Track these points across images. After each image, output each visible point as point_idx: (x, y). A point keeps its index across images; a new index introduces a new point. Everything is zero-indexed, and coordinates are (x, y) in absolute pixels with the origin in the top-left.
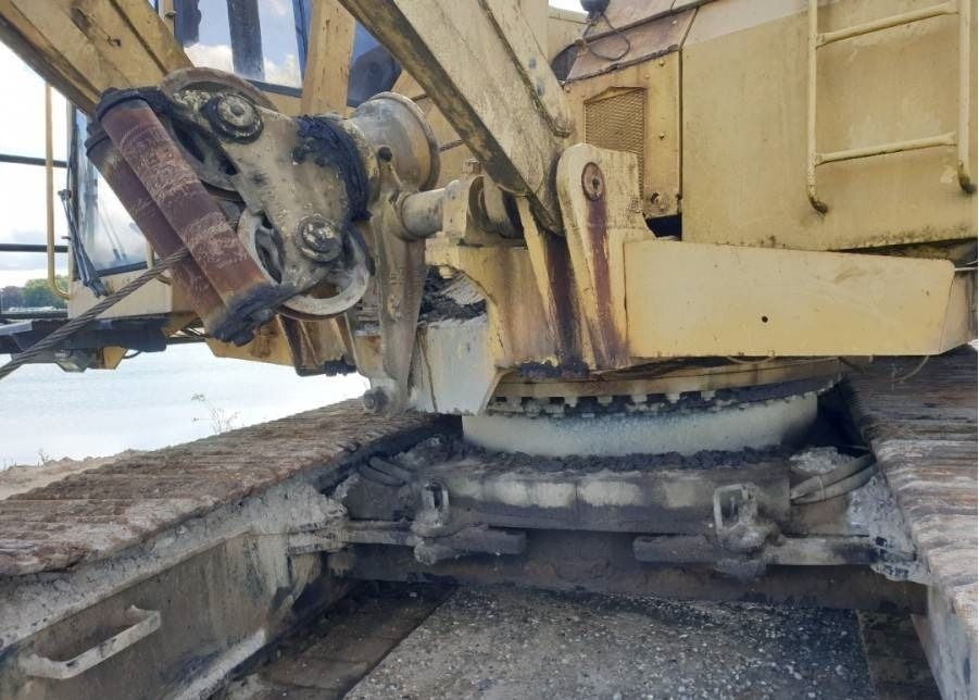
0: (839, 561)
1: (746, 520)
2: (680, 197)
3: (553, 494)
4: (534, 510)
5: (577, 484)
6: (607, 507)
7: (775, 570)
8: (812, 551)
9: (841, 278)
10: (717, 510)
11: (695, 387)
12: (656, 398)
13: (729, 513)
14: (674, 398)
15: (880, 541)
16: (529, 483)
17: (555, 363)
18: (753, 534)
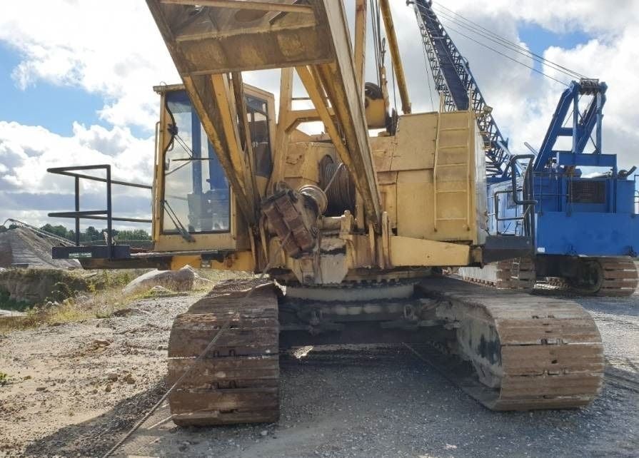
0: (436, 324)
1: (412, 314)
2: (396, 223)
3: (355, 310)
4: (348, 316)
5: (363, 306)
6: (372, 313)
7: (421, 328)
8: (430, 323)
9: (446, 248)
10: (405, 312)
11: (394, 277)
12: (384, 281)
13: (408, 312)
14: (388, 280)
15: (447, 318)
16: (347, 307)
17: (370, 267)
18: (415, 318)
